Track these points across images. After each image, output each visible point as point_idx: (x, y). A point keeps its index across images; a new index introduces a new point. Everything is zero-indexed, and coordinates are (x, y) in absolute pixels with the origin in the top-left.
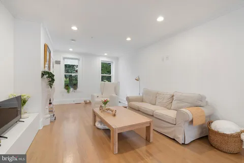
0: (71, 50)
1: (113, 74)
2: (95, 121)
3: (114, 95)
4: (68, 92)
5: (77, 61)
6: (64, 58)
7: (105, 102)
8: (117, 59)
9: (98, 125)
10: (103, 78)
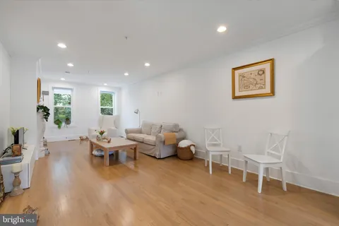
0: (62, 79)
1: (115, 106)
2: (92, 150)
3: (114, 128)
4: (59, 127)
5: (70, 91)
6: (53, 88)
7: (102, 133)
8: (120, 89)
9: (95, 153)
10: (103, 111)
